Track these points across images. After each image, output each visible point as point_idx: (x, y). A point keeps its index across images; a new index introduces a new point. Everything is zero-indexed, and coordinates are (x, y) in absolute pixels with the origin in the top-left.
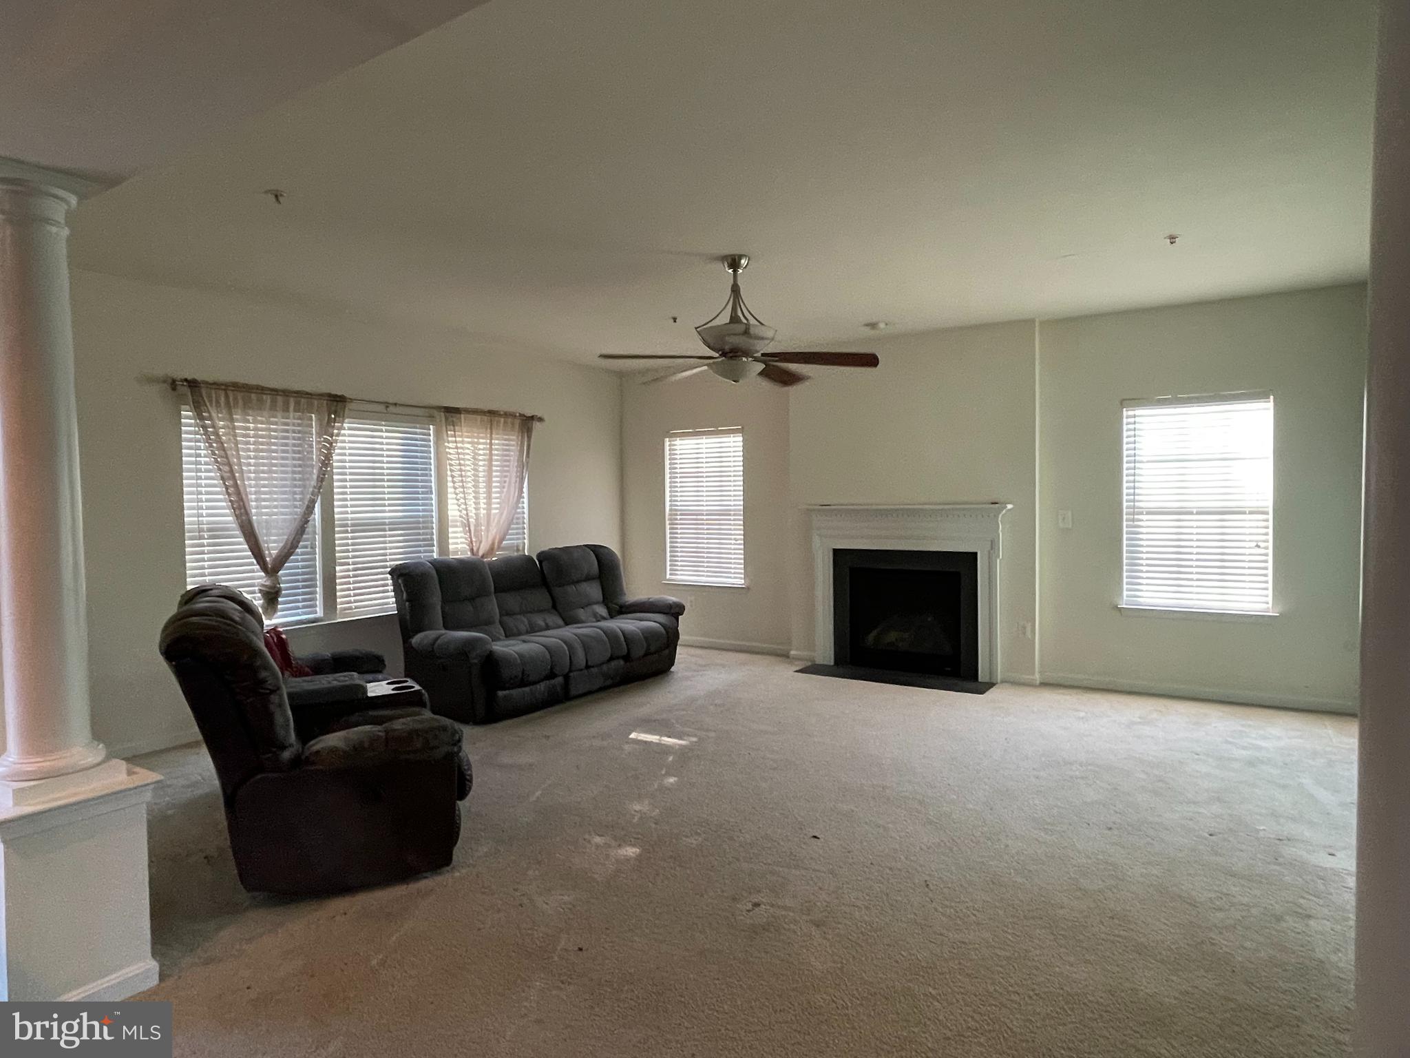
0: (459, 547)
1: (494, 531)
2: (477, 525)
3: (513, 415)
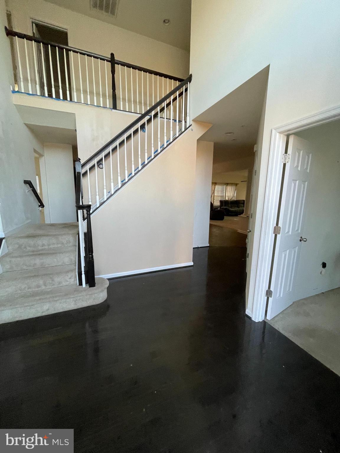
0: (227, 199)
1: (231, 197)
2: (229, 197)
3: (235, 184)
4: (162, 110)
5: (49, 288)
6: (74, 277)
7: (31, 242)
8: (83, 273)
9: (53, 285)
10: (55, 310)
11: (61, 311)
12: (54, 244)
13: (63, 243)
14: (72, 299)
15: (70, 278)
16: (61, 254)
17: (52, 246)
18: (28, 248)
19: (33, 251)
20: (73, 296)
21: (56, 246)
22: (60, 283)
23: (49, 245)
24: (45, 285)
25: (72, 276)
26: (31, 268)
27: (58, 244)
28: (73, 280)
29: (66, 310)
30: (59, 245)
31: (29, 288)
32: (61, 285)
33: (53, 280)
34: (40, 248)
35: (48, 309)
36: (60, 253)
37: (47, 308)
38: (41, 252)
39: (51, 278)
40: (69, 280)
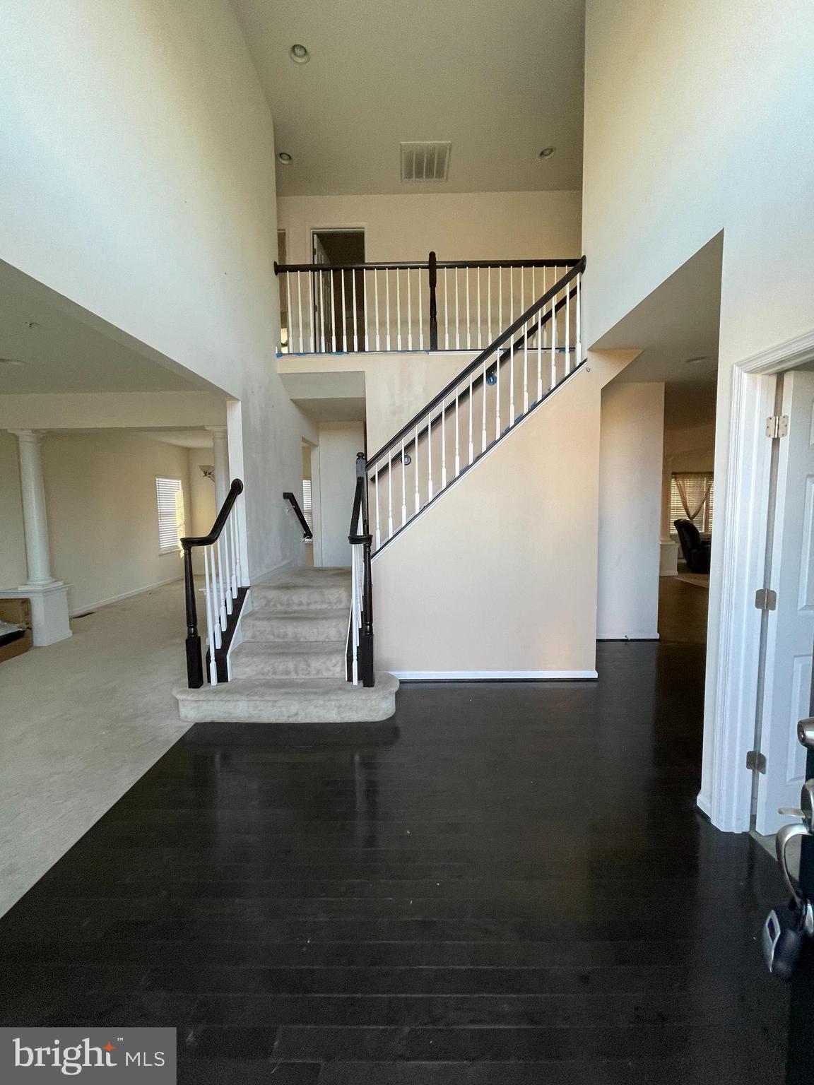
4: (532, 331)
5: (301, 677)
6: (340, 663)
7: (284, 596)
8: (355, 657)
9: (308, 674)
10: (306, 718)
11: (316, 721)
12: (316, 602)
13: (330, 603)
14: (333, 703)
15: (335, 666)
16: (324, 621)
17: (313, 607)
18: (280, 608)
19: (286, 613)
20: (335, 698)
21: (318, 607)
22: (318, 672)
23: (309, 604)
24: (297, 673)
25: (338, 662)
26: (280, 640)
27: (323, 602)
28: (338, 669)
29: (323, 721)
30: (325, 606)
31: (275, 673)
32: (320, 676)
33: (309, 665)
34: (296, 608)
35: (296, 714)
36: (323, 619)
37: (295, 711)
38: (296, 615)
39: (305, 660)
40: (332, 668)
